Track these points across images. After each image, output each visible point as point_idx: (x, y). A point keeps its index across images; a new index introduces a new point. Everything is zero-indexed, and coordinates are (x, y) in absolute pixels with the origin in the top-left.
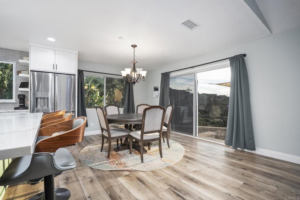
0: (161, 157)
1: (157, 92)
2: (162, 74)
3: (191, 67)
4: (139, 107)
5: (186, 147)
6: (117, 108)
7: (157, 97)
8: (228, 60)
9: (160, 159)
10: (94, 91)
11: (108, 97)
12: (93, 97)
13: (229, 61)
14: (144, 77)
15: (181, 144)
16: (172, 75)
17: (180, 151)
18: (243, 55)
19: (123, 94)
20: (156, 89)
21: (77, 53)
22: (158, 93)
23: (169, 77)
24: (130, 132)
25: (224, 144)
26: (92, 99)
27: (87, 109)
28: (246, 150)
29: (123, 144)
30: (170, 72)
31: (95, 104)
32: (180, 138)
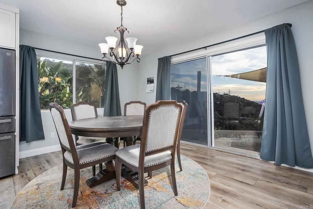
0: (176, 194)
1: (152, 85)
2: (159, 59)
3: (204, 48)
4: (128, 106)
5: (205, 166)
6: (92, 107)
7: (151, 92)
8: (264, 33)
9: (173, 199)
10: (63, 86)
11: (82, 94)
12: (60, 94)
13: (265, 36)
14: (138, 55)
15: (195, 161)
16: (174, 60)
17: (201, 176)
18: (288, 24)
19: (103, 91)
20: (150, 81)
21: (19, 13)
22: (154, 86)
23: (170, 63)
24: (116, 151)
25: (259, 158)
26: (59, 98)
27: (42, 111)
28: (296, 168)
29: (105, 171)
30: (171, 56)
31: (63, 103)
32: (191, 150)
